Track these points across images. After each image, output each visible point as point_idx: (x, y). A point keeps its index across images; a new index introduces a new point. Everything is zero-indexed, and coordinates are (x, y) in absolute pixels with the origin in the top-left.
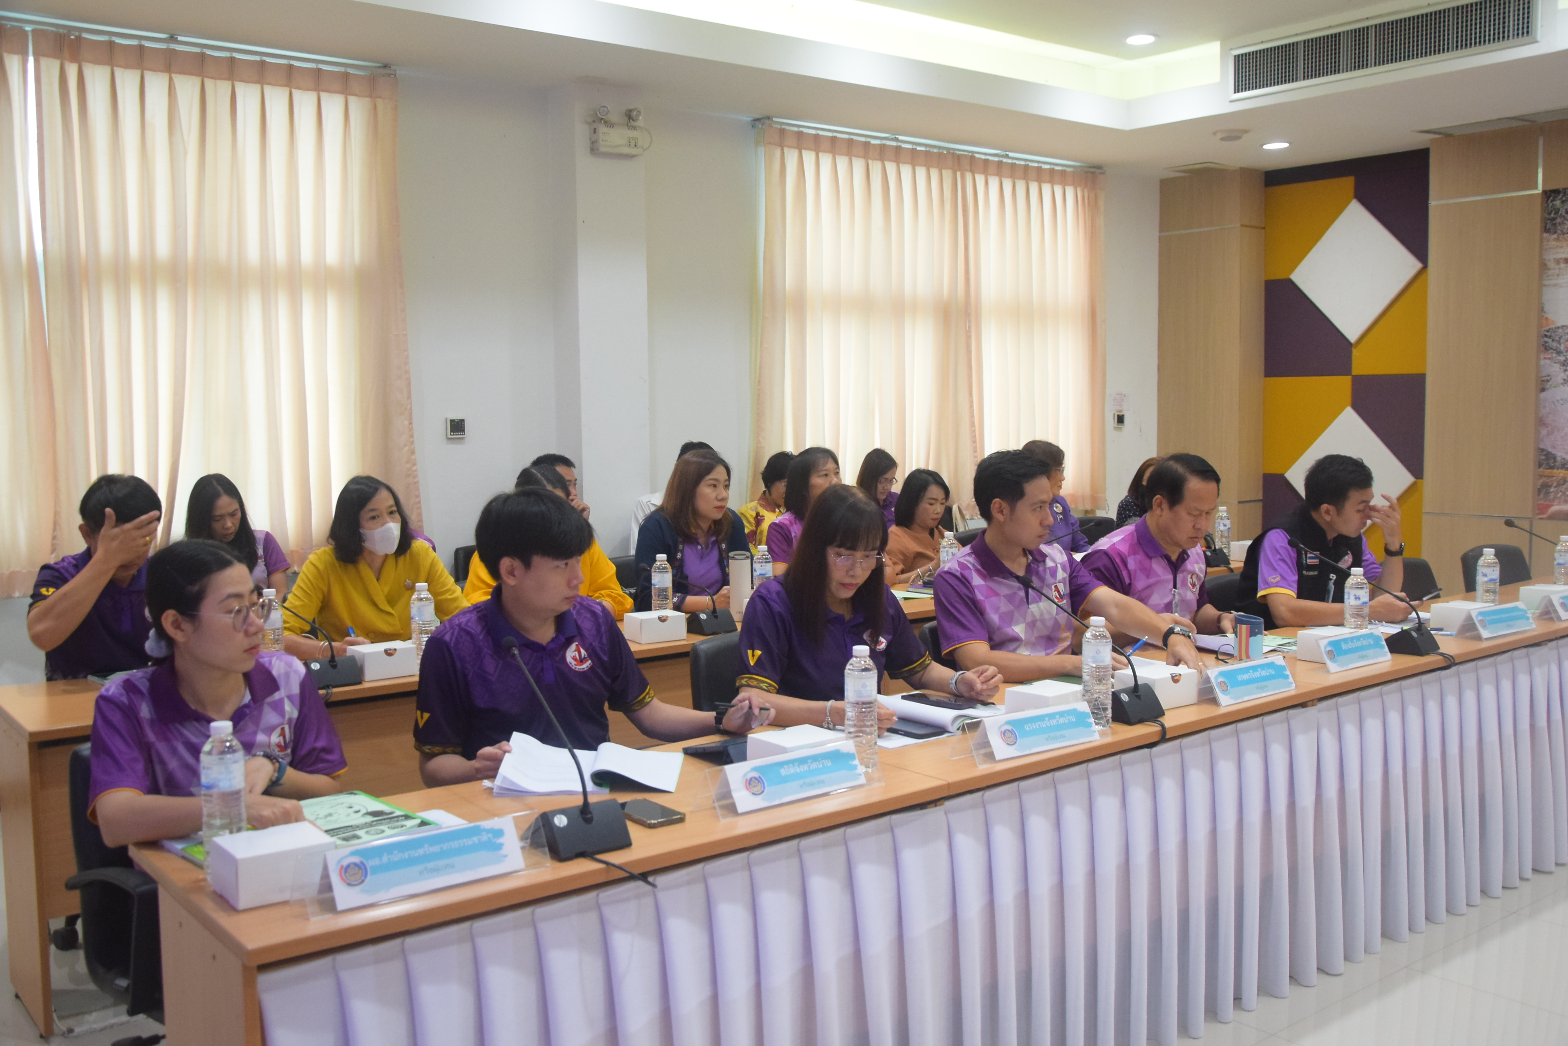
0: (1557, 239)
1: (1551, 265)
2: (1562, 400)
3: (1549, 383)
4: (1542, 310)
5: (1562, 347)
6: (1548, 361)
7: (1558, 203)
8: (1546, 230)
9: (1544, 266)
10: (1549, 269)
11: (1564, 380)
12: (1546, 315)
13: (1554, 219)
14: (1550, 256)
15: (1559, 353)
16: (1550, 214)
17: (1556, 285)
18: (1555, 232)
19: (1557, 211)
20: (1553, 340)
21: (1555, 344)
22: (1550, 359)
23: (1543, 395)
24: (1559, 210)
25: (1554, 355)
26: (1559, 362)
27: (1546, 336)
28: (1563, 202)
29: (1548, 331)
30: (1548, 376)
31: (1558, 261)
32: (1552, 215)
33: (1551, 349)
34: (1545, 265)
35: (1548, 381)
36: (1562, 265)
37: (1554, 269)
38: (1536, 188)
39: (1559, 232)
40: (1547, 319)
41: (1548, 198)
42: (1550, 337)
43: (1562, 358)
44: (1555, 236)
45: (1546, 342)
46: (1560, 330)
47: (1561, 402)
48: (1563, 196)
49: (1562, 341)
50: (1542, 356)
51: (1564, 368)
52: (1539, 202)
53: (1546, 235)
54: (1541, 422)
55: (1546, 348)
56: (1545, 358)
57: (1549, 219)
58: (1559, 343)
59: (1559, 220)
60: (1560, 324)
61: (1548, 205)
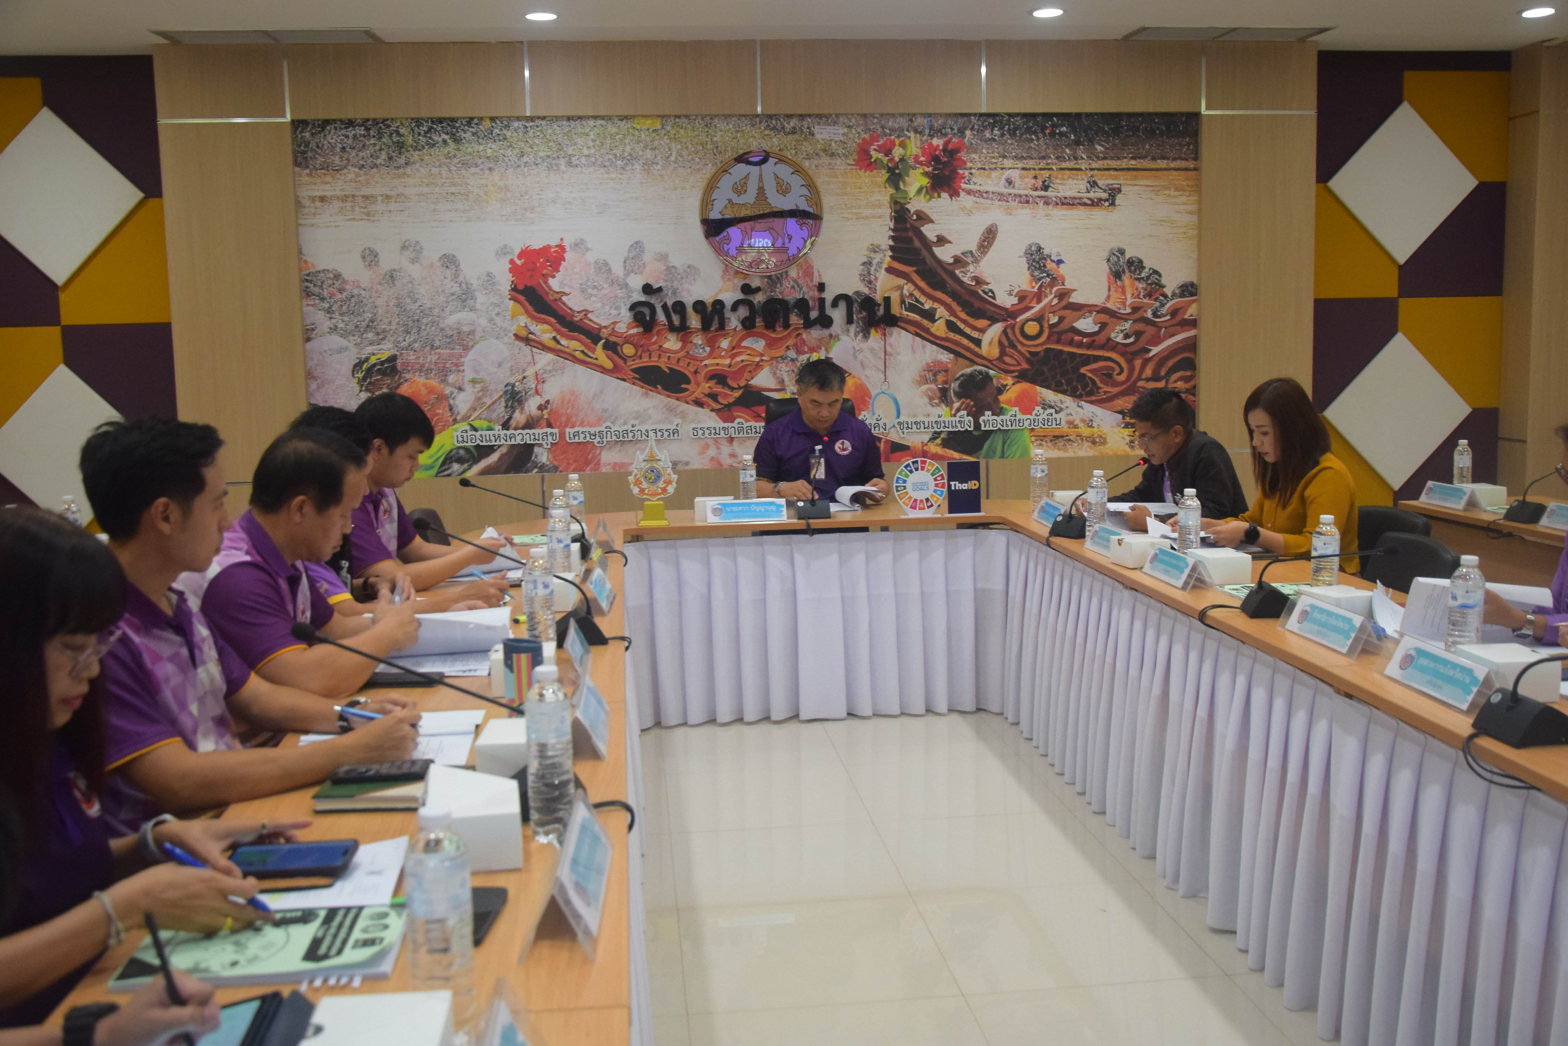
0: (310, 175)
1: (306, 203)
2: (330, 350)
3: (315, 332)
4: (300, 252)
5: (325, 293)
6: (311, 308)
7: (307, 135)
8: (297, 164)
9: (298, 204)
10: (304, 207)
11: (331, 328)
12: (305, 258)
13: (304, 152)
14: (305, 193)
15: (323, 299)
16: (300, 146)
17: (313, 225)
18: (307, 167)
19: (307, 144)
20: (315, 285)
21: (317, 290)
22: (313, 305)
23: (309, 345)
24: (309, 143)
25: (317, 302)
26: (324, 309)
27: (307, 280)
28: (312, 134)
29: (308, 275)
30: (313, 324)
31: (313, 199)
32: (302, 148)
33: (314, 295)
34: (299, 202)
35: (313, 330)
36: (318, 204)
37: (310, 207)
38: (284, 116)
39: (311, 167)
40: (306, 262)
41: (296, 129)
42: (311, 282)
43: (326, 305)
44: (307, 171)
45: (307, 287)
46: (322, 275)
47: (329, 352)
48: (312, 128)
49: (324, 286)
50: (305, 302)
51: (329, 315)
52: (288, 131)
53: (297, 169)
54: (310, 375)
55: (308, 294)
56: (308, 305)
57: (299, 152)
58: (321, 287)
59: (310, 154)
60: (320, 268)
61: (297, 136)
